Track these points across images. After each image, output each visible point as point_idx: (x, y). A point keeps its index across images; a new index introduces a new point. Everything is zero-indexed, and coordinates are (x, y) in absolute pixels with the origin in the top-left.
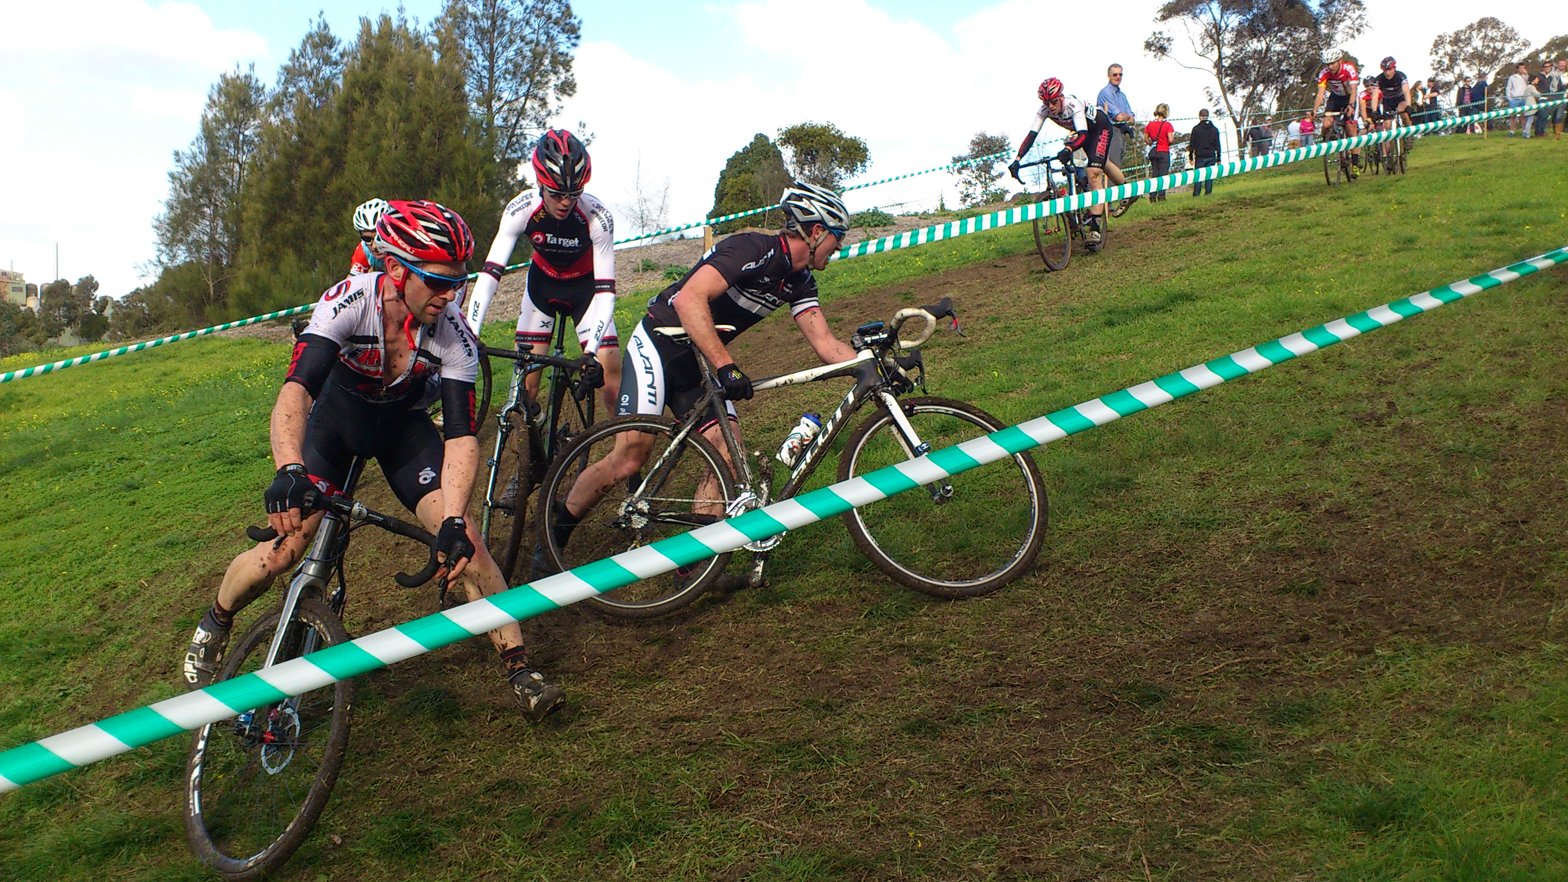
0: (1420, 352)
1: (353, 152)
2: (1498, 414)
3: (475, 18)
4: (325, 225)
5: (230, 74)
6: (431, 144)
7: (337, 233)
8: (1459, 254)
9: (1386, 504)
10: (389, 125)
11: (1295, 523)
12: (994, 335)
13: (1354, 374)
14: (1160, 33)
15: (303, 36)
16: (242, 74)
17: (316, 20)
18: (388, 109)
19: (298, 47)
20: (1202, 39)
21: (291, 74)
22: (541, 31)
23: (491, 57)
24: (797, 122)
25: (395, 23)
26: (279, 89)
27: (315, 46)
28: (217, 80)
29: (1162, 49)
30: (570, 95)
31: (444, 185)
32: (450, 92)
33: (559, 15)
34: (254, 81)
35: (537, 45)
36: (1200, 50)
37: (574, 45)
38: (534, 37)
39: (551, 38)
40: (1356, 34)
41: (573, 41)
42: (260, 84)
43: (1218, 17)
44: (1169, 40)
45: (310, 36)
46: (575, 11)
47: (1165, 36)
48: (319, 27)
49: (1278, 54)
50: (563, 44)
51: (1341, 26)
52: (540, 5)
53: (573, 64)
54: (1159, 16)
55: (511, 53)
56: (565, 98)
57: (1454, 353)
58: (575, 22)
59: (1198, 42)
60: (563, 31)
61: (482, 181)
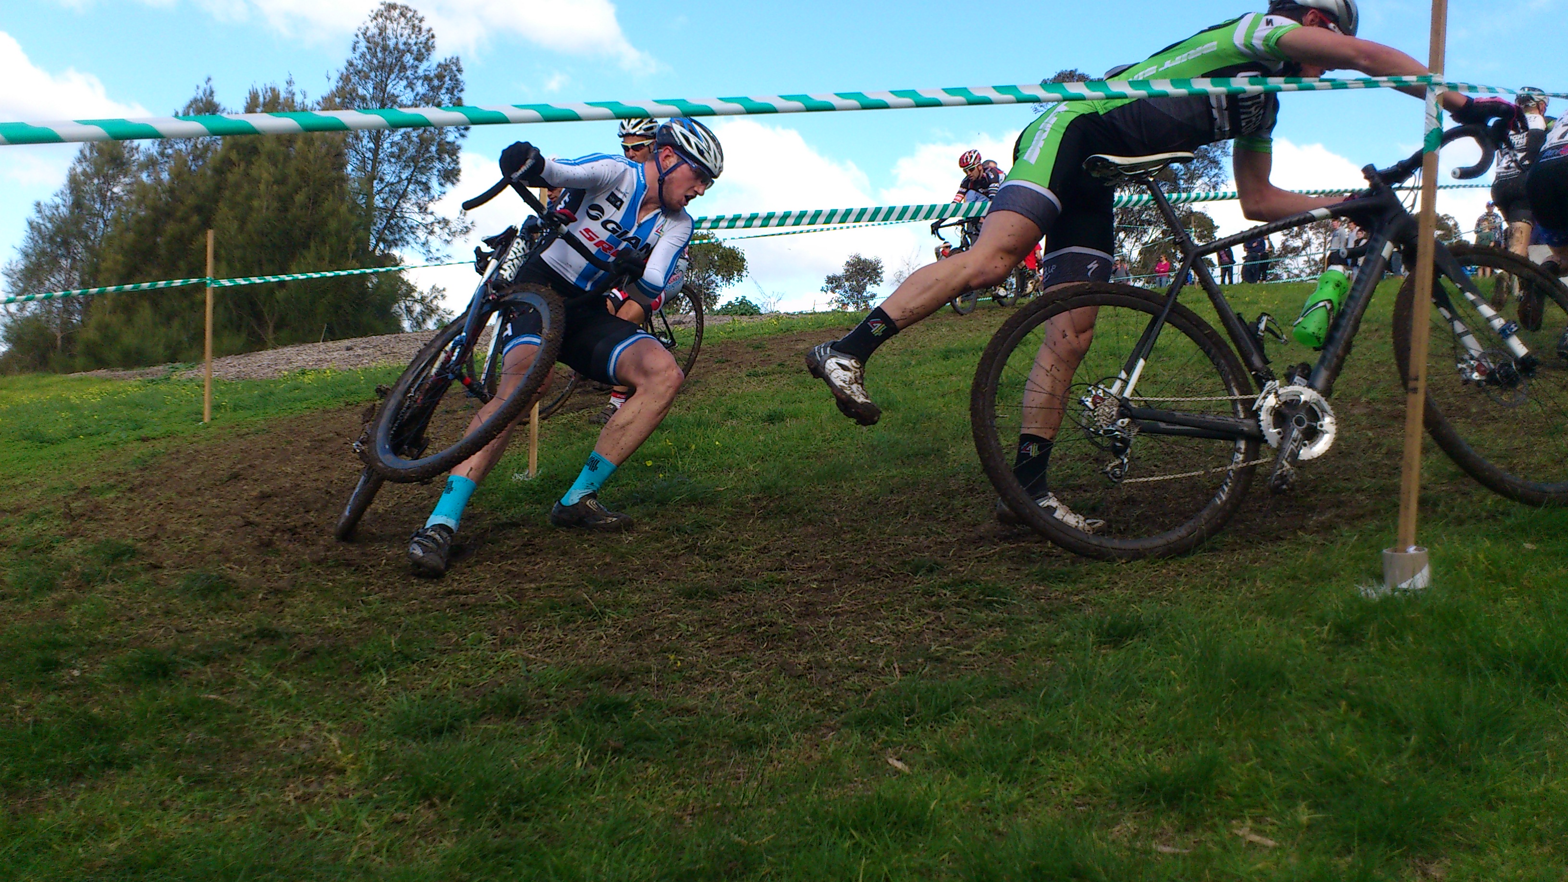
6: (304, 208)
10: (262, 187)
15: (187, 100)
17: (202, 86)
18: (263, 171)
23: (377, 139)
25: (283, 95)
27: (199, 110)
30: (453, 183)
32: (329, 159)
37: (463, 136)
45: (194, 101)
48: (204, 93)
50: (452, 136)
51: (1200, 182)
53: (459, 154)
55: (397, 137)
56: (449, 185)
61: (354, 247)
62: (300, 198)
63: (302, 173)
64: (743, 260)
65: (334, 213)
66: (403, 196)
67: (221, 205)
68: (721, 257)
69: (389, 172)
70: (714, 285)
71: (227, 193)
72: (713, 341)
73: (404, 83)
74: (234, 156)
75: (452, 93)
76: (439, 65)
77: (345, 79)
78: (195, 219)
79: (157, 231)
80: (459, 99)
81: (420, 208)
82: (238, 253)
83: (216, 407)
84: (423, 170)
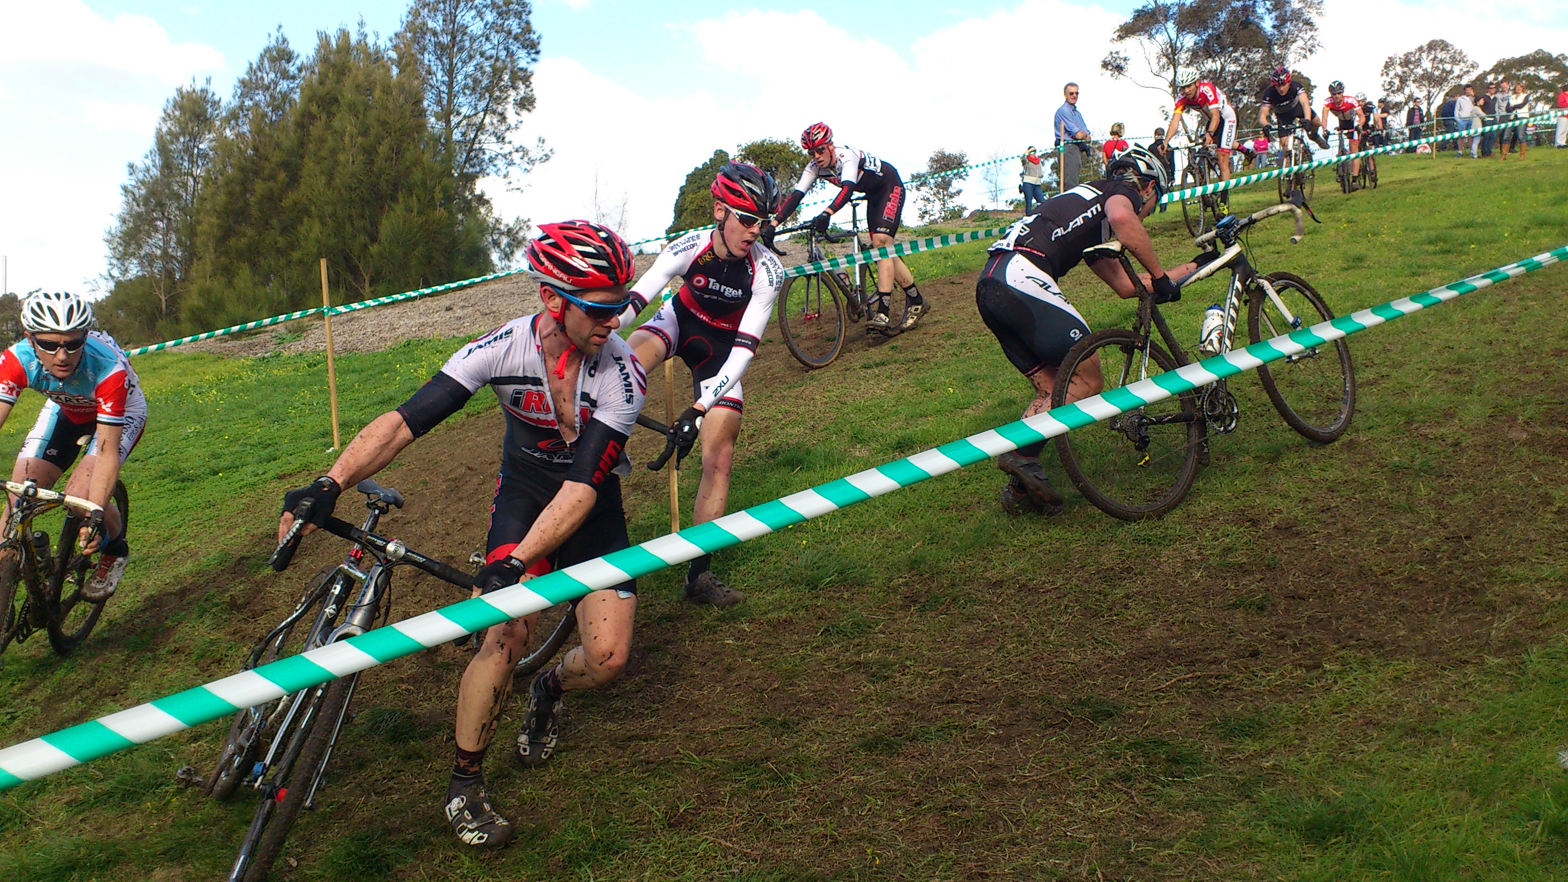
0: (1368, 370)
1: (309, 166)
2: (1442, 430)
3: (435, 34)
4: (280, 239)
5: (187, 88)
6: (388, 159)
7: (292, 247)
8: (1407, 272)
9: (1333, 520)
10: (347, 139)
11: (1245, 539)
12: (951, 352)
13: (1303, 390)
14: (1117, 53)
15: (261, 50)
16: (198, 88)
17: (275, 34)
18: (345, 122)
19: (255, 60)
20: (1159, 58)
21: (248, 87)
22: (501, 47)
23: (451, 72)
24: (758, 139)
25: (354, 39)
26: (235, 103)
27: (273, 60)
28: (173, 94)
29: (1119, 69)
30: (529, 110)
31: (401, 200)
32: (408, 107)
33: (519, 31)
34: (210, 95)
35: (497, 60)
36: (1156, 69)
37: (534, 60)
38: (494, 52)
39: (510, 54)
40: (1308, 54)
41: (533, 56)
42: (217, 98)
43: (1173, 36)
44: (1125, 59)
45: (268, 50)
46: (535, 26)
47: (1122, 55)
48: (277, 41)
49: (1233, 74)
50: (523, 60)
51: (1294, 47)
52: (500, 22)
53: (532, 79)
54: (1115, 36)
55: (470, 68)
56: (524, 113)
57: (1401, 371)
58: (534, 37)
59: (1154, 61)
60: (524, 47)
61: (440, 196)
62: (383, 149)
63: (384, 123)
65: (417, 162)
66: (480, 127)
67: (306, 160)
69: (465, 105)
71: (311, 147)
74: (314, 109)
75: (520, 18)
77: (414, 13)
78: (283, 176)
79: (246, 190)
80: (528, 23)
81: (498, 138)
84: (499, 100)
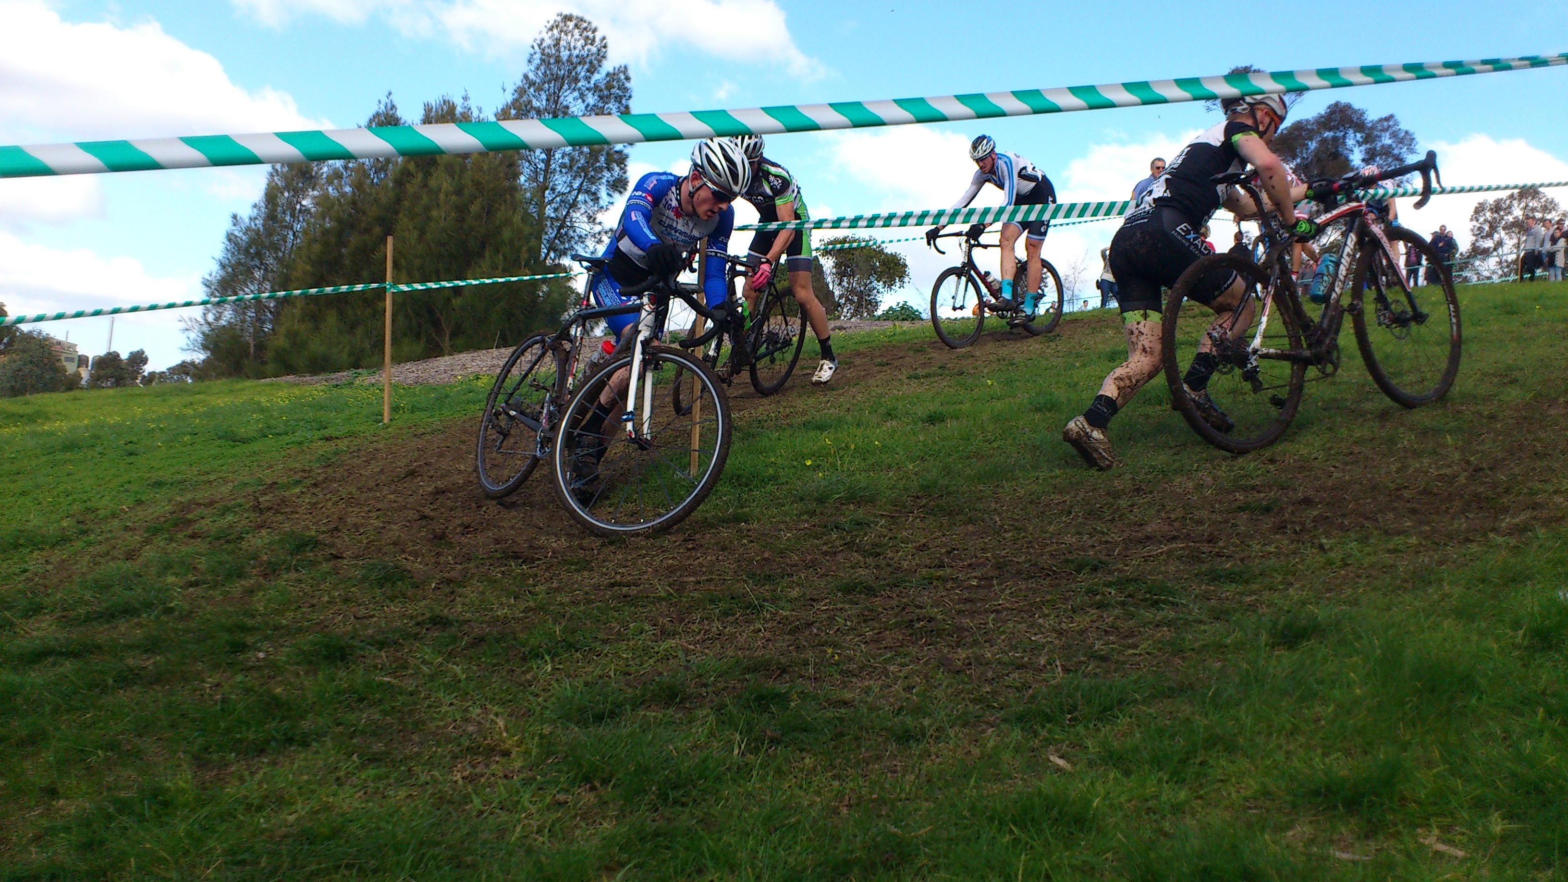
1: (403, 220)
6: (479, 217)
10: (442, 196)
15: (370, 114)
17: (384, 100)
18: (441, 181)
25: (459, 110)
27: (381, 123)
31: (487, 255)
32: (502, 169)
45: (377, 114)
48: (386, 107)
61: (526, 256)
62: (475, 208)
63: (477, 184)
64: (905, 266)
65: (508, 222)
66: (574, 205)
67: (401, 215)
68: (883, 263)
69: (561, 182)
70: (875, 291)
71: (406, 203)
72: (873, 344)
73: (576, 94)
74: (412, 167)
75: (620, 102)
76: (608, 74)
77: (521, 91)
78: (377, 230)
79: (342, 243)
80: (627, 107)
81: (589, 217)
82: (417, 262)
83: (395, 409)
84: (593, 180)
